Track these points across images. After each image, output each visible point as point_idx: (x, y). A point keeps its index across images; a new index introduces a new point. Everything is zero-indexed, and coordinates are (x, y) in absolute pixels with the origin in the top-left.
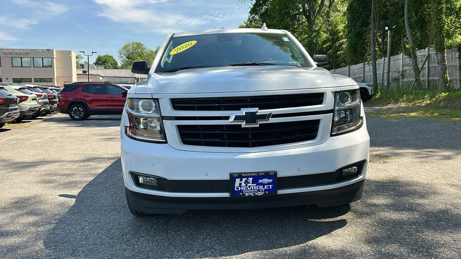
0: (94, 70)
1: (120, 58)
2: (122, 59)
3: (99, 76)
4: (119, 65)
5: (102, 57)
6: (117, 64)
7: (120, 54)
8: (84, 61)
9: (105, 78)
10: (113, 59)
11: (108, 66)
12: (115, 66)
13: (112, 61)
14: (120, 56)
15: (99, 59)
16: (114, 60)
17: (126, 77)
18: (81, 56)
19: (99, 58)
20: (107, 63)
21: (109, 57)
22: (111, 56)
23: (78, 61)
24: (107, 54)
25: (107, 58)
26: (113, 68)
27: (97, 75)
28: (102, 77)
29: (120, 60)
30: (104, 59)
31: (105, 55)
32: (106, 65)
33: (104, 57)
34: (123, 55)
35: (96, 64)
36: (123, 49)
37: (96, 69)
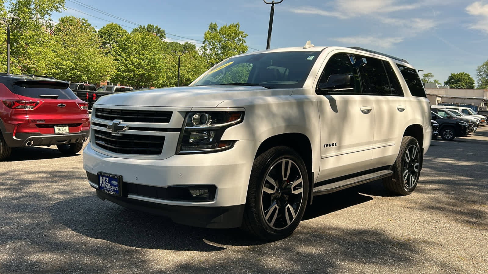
0: (435, 89)
1: (478, 77)
2: (480, 77)
3: (436, 96)
4: (476, 85)
5: (456, 75)
6: (474, 84)
7: (479, 71)
8: (434, 80)
9: (444, 99)
10: (469, 77)
11: (462, 85)
12: (470, 85)
13: (468, 80)
14: (478, 74)
15: (451, 78)
16: (470, 79)
17: (470, 99)
18: (431, 74)
19: (451, 76)
20: (461, 82)
21: (464, 75)
22: (467, 73)
23: (428, 80)
24: (462, 72)
25: (461, 76)
26: (468, 88)
27: (434, 95)
28: (441, 97)
29: (478, 78)
30: (458, 77)
31: (460, 74)
32: (459, 84)
33: (458, 75)
34: (483, 73)
35: (446, 83)
36: (483, 66)
37: (437, 88)
